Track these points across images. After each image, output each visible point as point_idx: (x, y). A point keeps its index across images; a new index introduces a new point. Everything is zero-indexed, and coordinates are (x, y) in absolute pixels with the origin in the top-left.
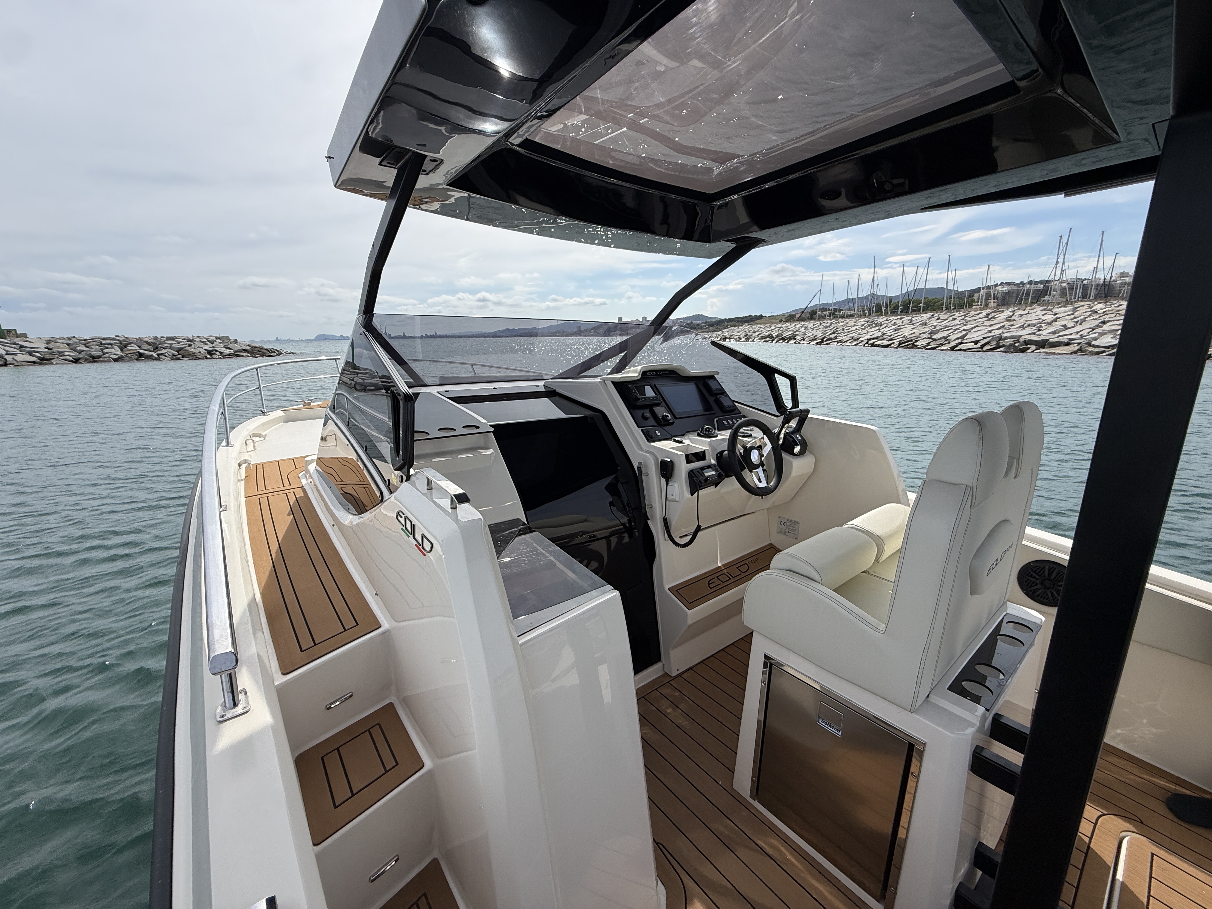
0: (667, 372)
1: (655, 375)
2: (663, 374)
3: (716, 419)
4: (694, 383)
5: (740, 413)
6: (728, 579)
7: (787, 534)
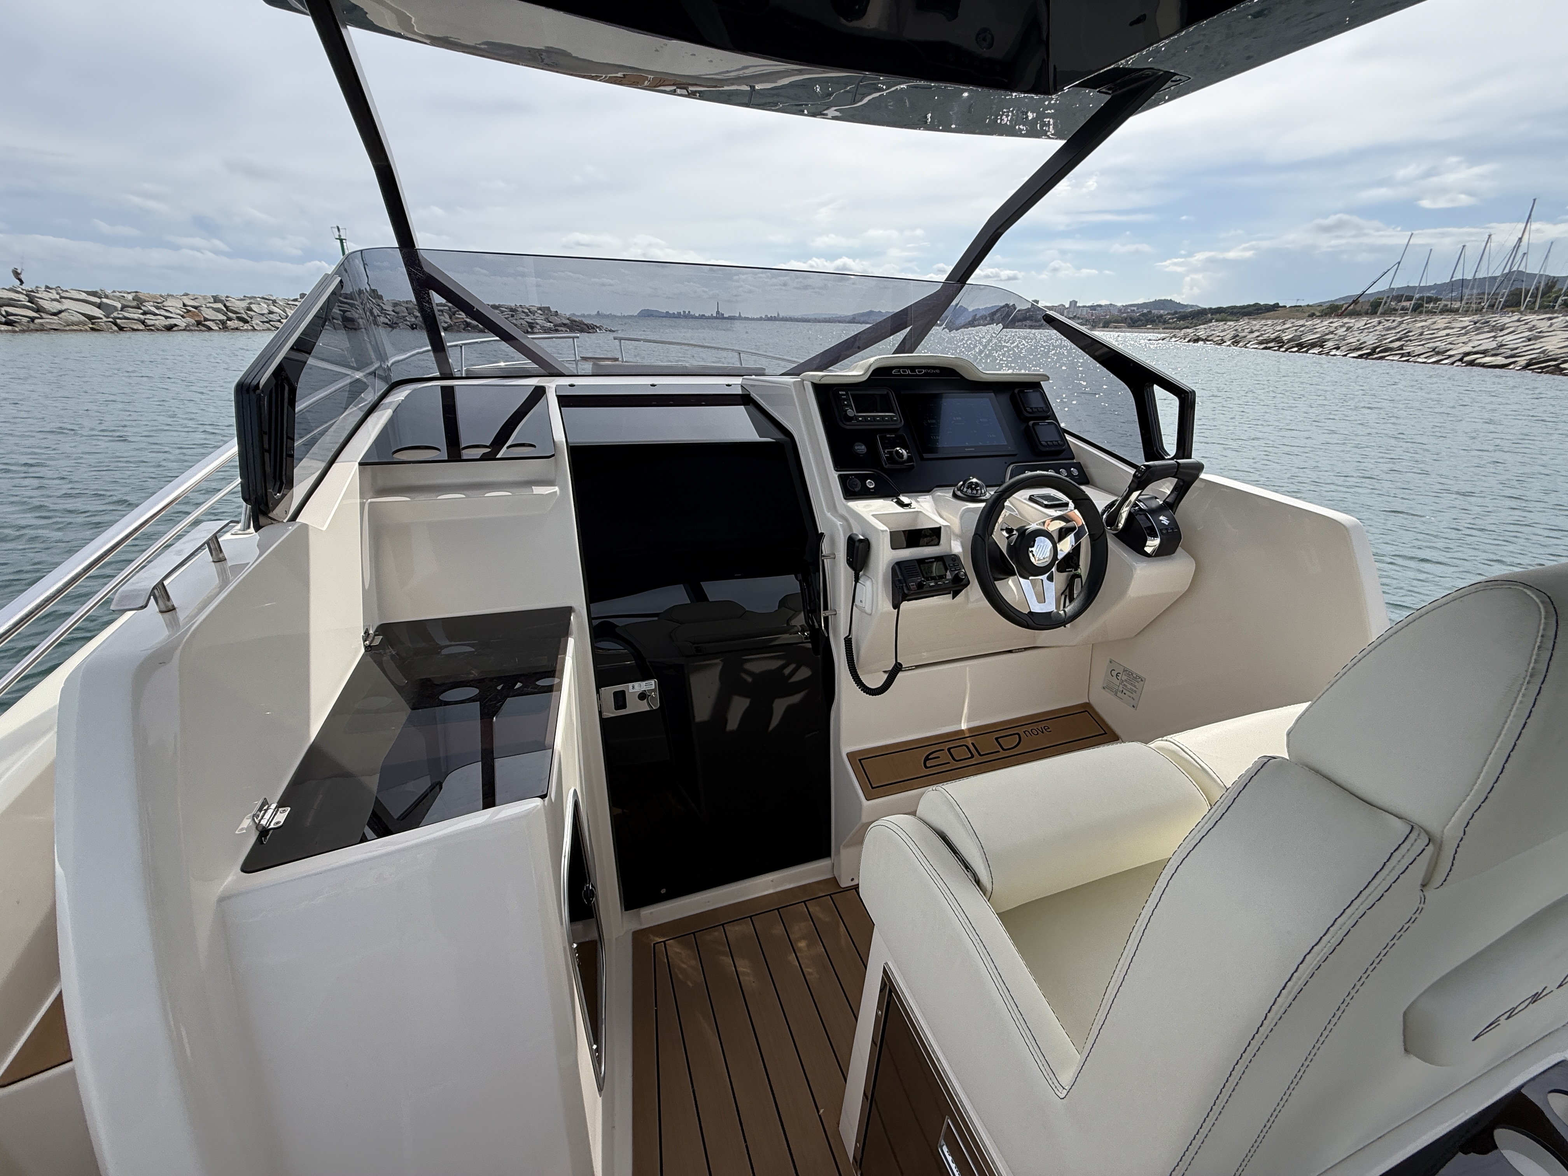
0: (938, 371)
1: (909, 375)
2: (925, 374)
3: (1011, 466)
4: (993, 394)
5: (1073, 458)
6: (970, 756)
7: (1119, 694)
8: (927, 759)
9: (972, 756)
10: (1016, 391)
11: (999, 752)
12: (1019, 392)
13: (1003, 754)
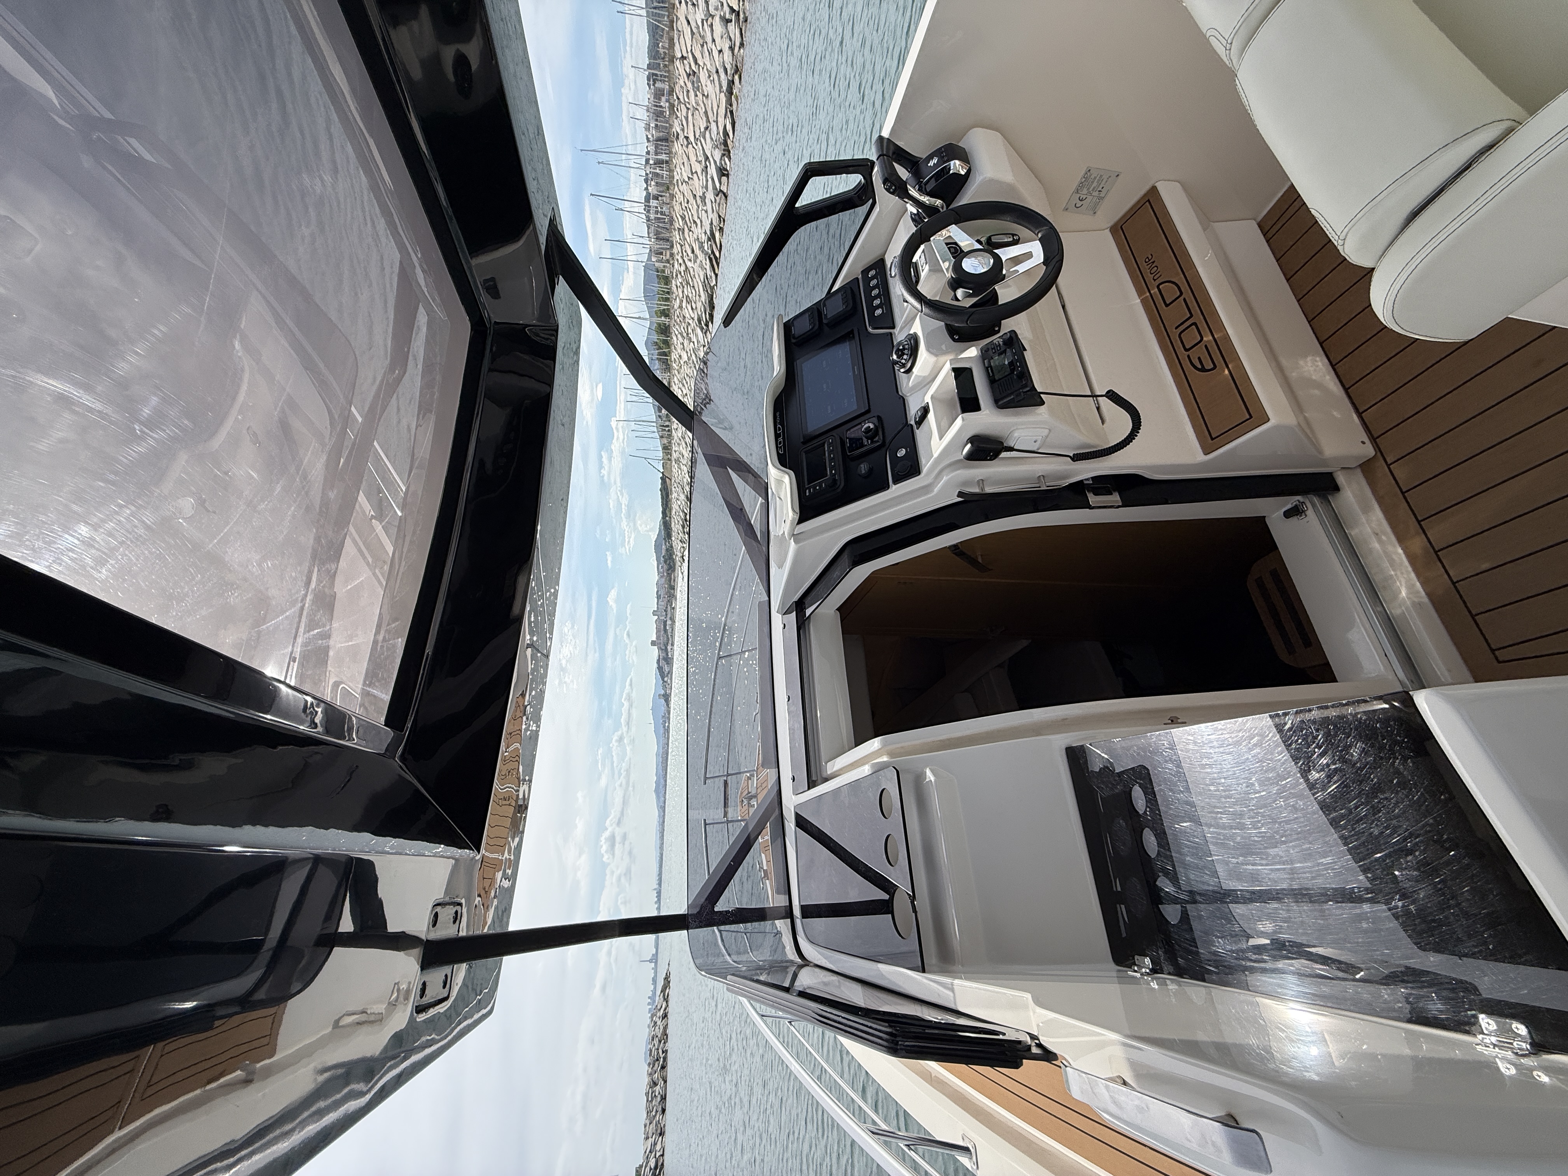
0: (778, 414)
1: (784, 438)
2: (782, 424)
3: (870, 330)
4: (798, 361)
5: (857, 278)
6: (1194, 327)
7: (1102, 195)
8: (1203, 370)
9: (1195, 324)
10: (794, 341)
11: (1185, 300)
12: (794, 338)
13: (1187, 294)
